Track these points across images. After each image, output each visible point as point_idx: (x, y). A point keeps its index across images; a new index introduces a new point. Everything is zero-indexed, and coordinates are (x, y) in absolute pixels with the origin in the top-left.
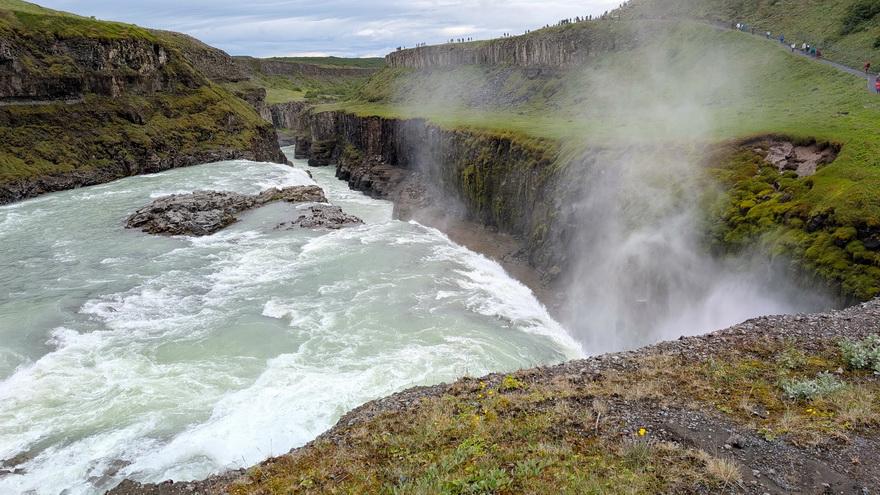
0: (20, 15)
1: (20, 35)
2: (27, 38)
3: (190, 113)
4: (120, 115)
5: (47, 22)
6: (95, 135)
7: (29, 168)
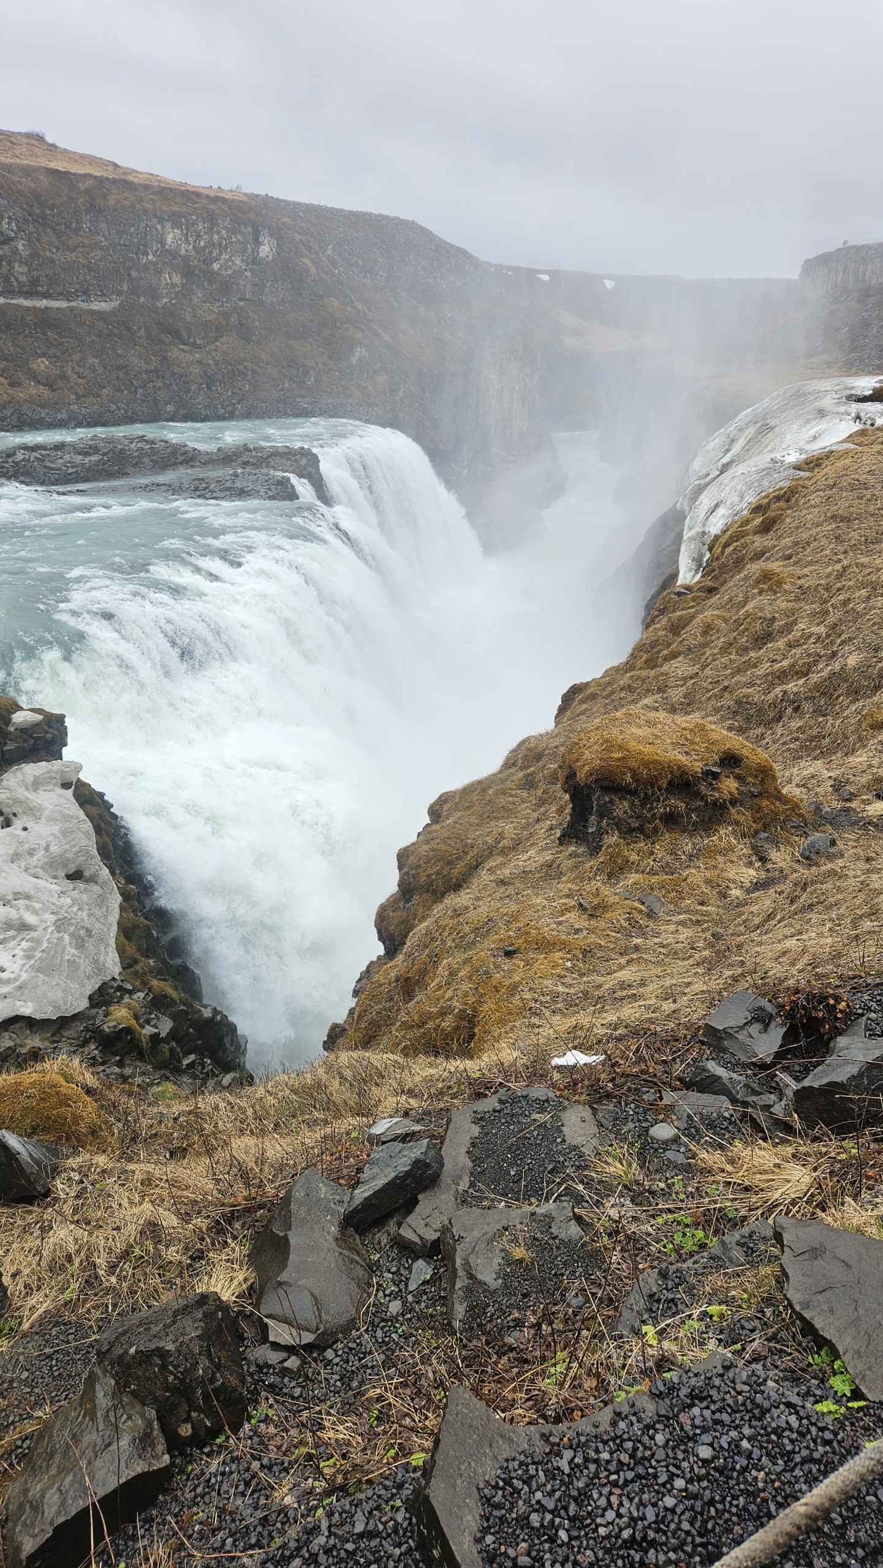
3: (290, 338)
4: (165, 330)
6: (119, 355)
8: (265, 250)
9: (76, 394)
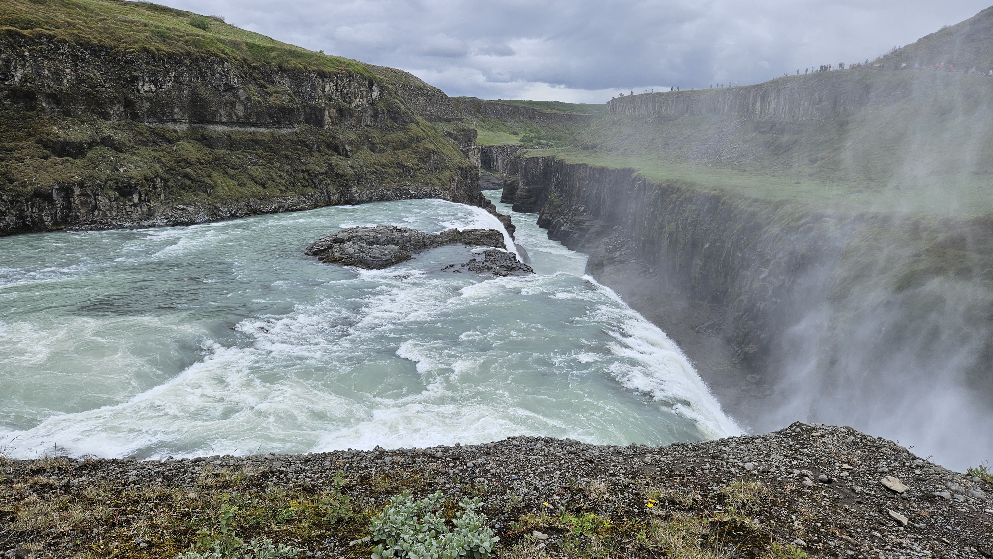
0: (251, 47)
1: (249, 66)
2: (255, 68)
3: (395, 149)
4: (329, 146)
5: (273, 54)
6: (303, 163)
7: (240, 190)
8: (375, 94)
9: (281, 190)
